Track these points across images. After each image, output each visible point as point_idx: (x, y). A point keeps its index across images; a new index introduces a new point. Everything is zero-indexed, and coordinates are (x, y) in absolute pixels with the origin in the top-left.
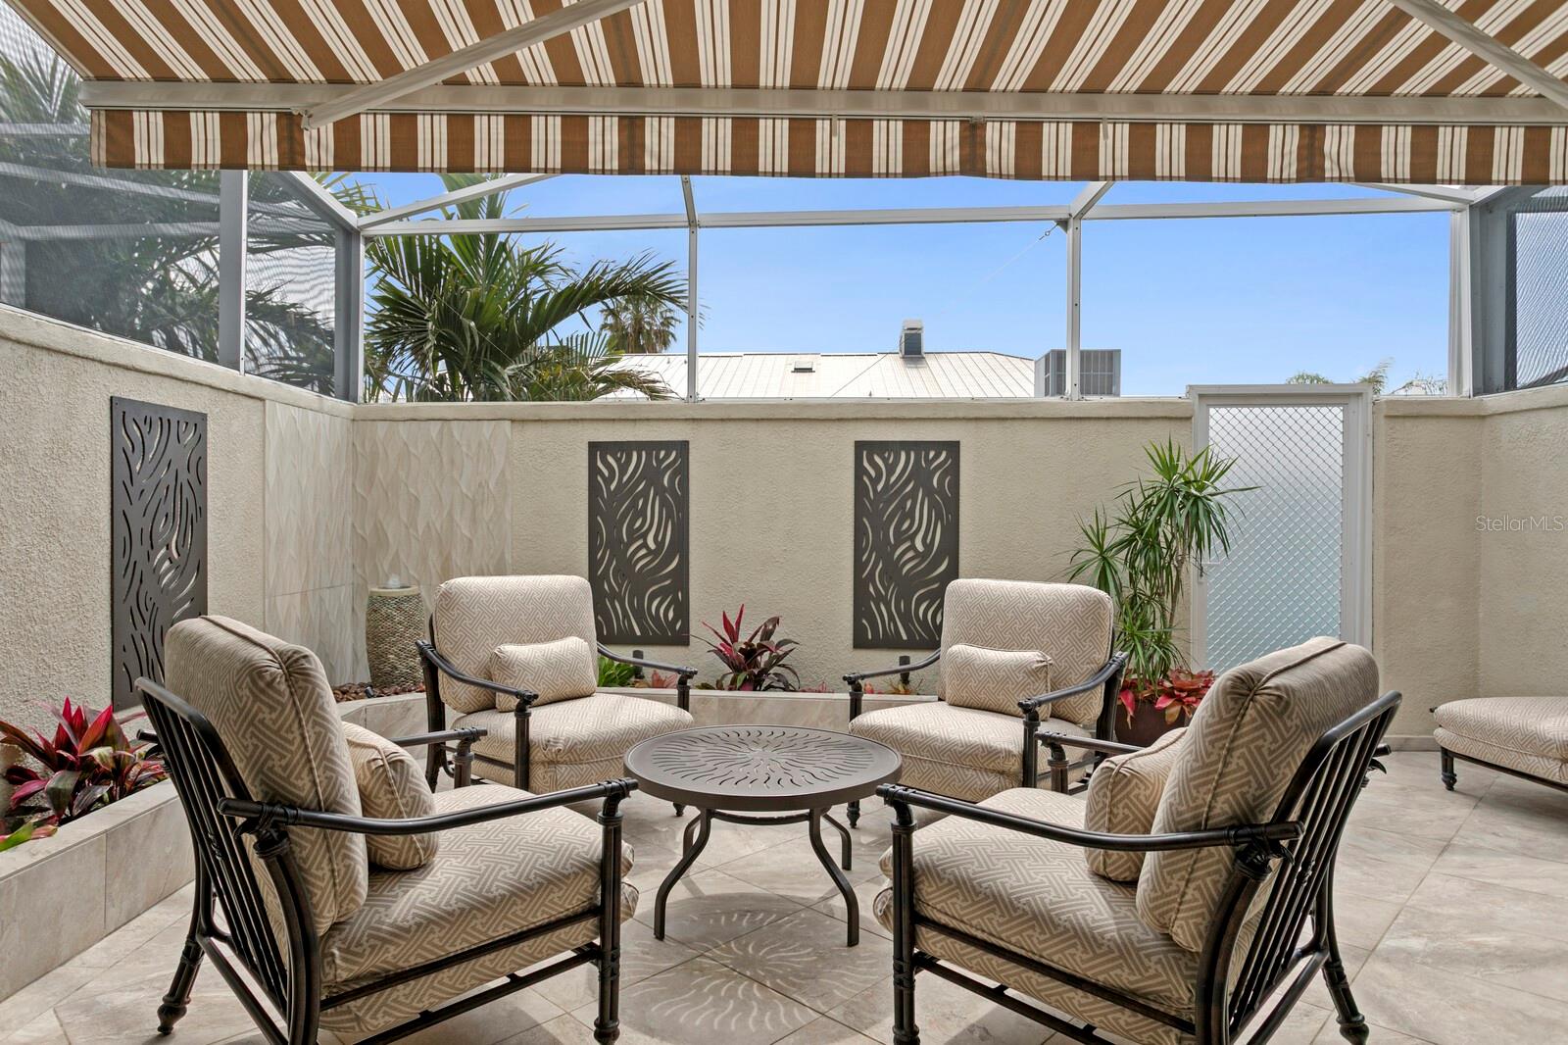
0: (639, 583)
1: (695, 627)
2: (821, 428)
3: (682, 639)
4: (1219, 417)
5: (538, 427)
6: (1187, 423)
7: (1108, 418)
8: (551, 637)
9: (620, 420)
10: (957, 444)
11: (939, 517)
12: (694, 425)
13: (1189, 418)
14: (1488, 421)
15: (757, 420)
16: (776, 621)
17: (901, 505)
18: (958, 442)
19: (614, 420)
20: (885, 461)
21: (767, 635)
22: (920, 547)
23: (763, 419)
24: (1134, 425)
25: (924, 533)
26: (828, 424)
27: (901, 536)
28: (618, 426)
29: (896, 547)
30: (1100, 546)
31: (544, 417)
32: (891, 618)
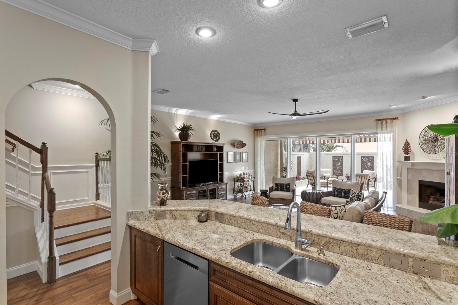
0: (338, 170)
1: (344, 175)
3: (342, 176)
8: (327, 173)
9: (335, 154)
10: (373, 157)
11: (371, 164)
12: (344, 155)
17: (367, 163)
22: (369, 167)
27: (367, 166)
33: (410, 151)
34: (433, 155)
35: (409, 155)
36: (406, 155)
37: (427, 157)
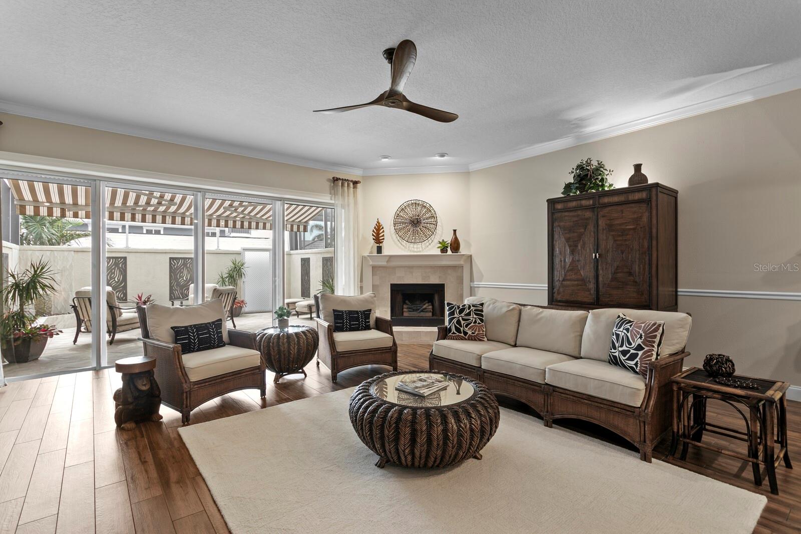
4: (247, 254)
7: (225, 253)
12: (129, 253)
13: (240, 254)
14: (291, 255)
16: (150, 296)
17: (180, 270)
20: (176, 261)
21: (149, 298)
22: (185, 279)
24: (230, 255)
25: (186, 275)
27: (180, 277)
29: (179, 279)
30: (222, 278)
32: (178, 294)
33: (383, 239)
34: (412, 245)
35: (381, 245)
36: (378, 245)
37: (403, 248)
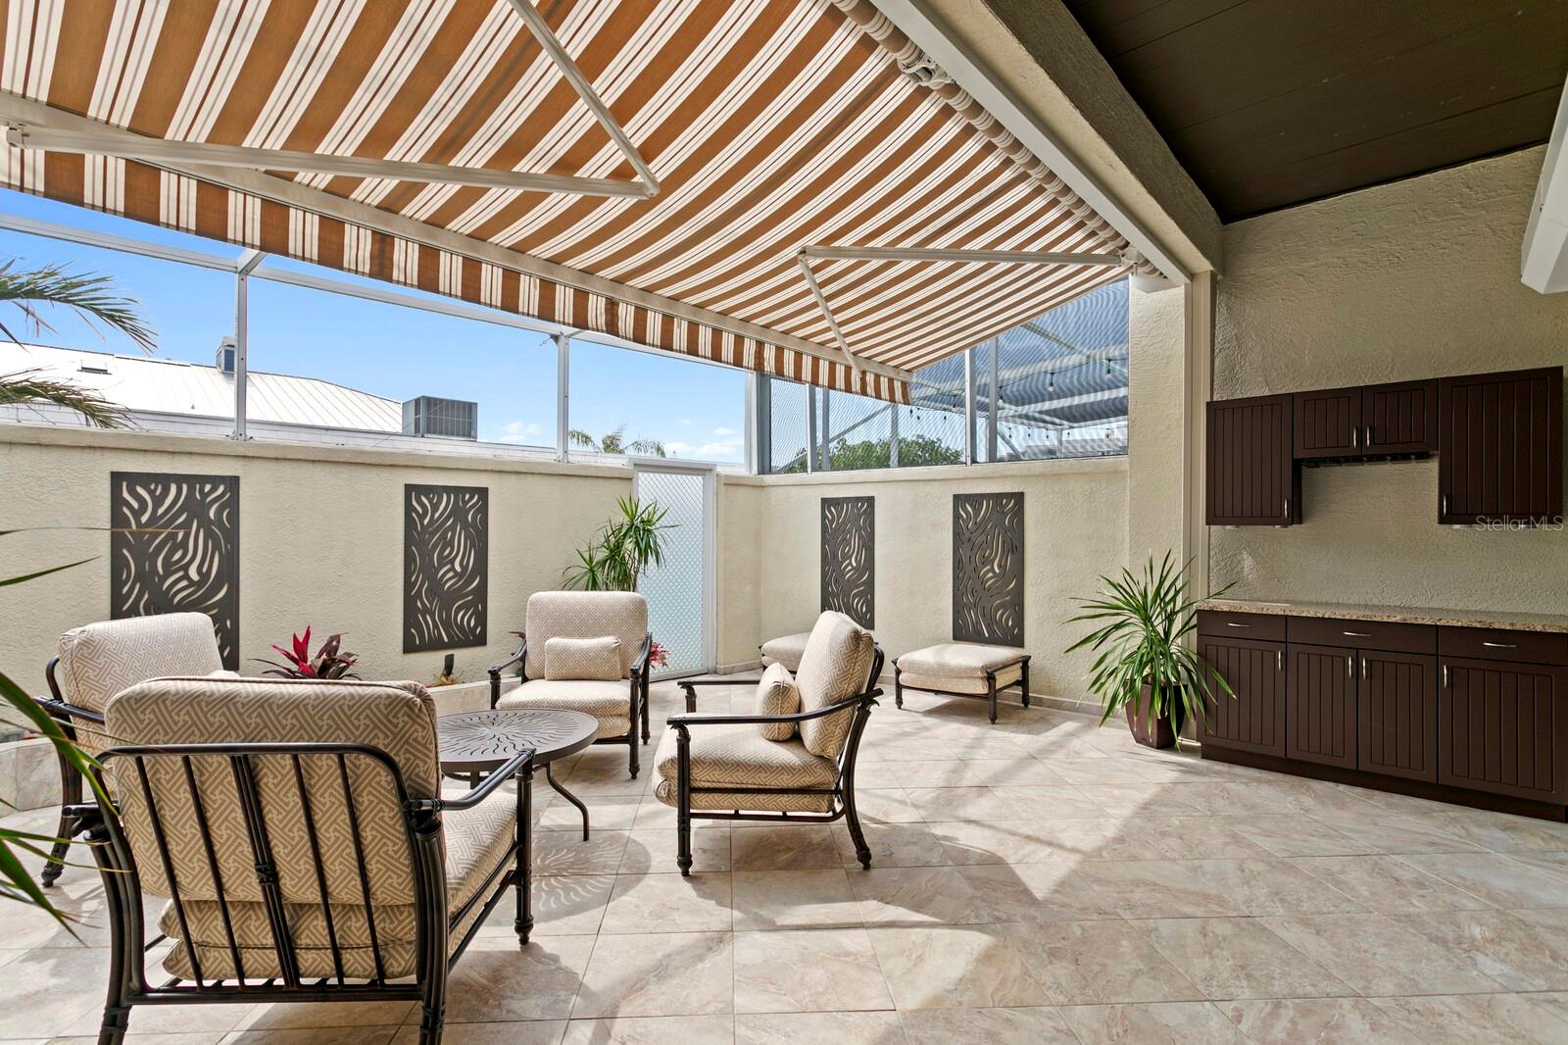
2: (374, 471)
5: (35, 453)
6: (629, 482)
7: (586, 477)
9: (154, 451)
10: (485, 490)
11: (473, 545)
12: (246, 462)
13: (631, 479)
14: (766, 489)
15: (313, 461)
16: (337, 638)
17: (443, 537)
18: (487, 488)
19: (145, 451)
20: (430, 501)
21: (333, 650)
23: (319, 461)
24: (601, 481)
25: (461, 558)
26: (382, 469)
27: (442, 561)
28: (150, 457)
29: (440, 569)
30: (591, 562)
31: (44, 441)
32: (435, 625)
